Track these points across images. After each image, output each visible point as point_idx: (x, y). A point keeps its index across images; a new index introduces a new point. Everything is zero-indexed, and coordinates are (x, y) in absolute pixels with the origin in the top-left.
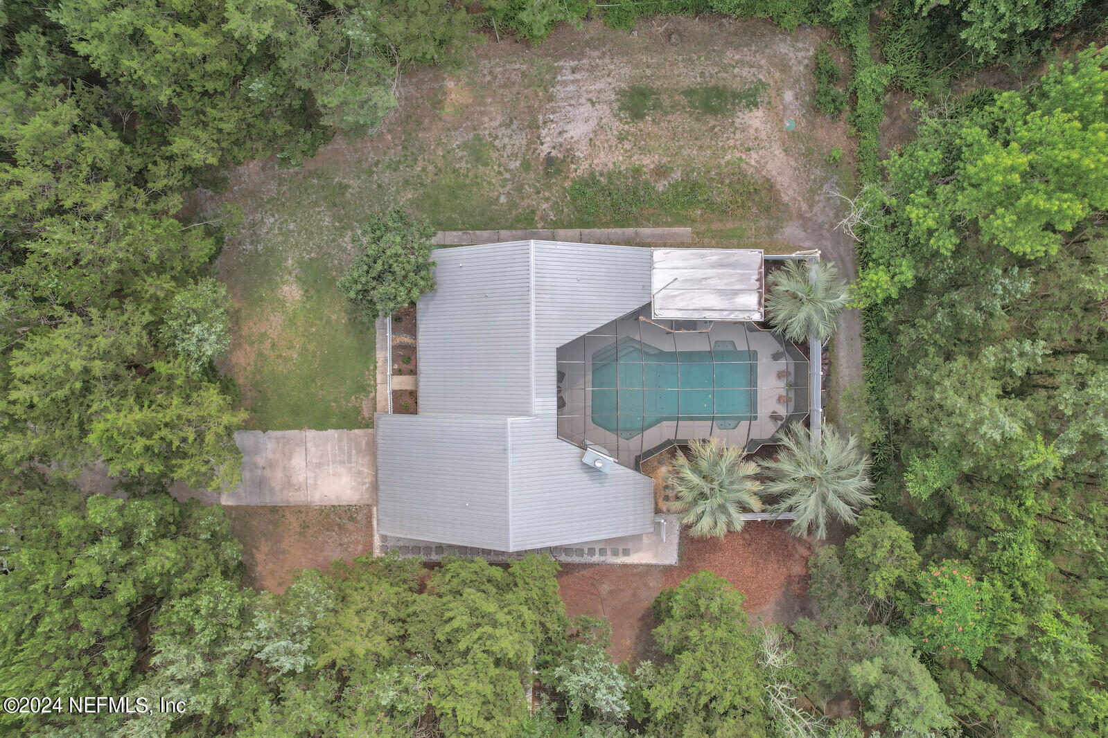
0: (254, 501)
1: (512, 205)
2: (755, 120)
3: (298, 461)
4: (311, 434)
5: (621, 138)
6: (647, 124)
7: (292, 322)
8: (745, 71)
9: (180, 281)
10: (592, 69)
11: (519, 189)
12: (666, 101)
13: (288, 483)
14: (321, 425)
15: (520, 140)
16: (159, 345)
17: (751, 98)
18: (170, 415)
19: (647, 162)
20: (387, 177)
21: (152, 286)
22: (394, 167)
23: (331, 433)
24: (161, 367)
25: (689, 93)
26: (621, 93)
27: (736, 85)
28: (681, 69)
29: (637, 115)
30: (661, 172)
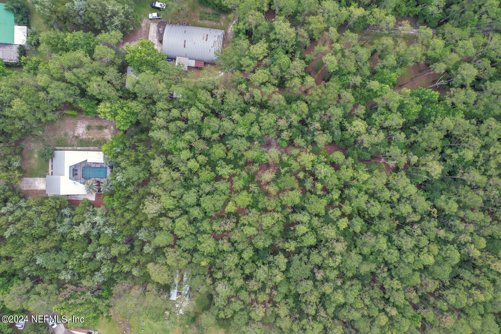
0: (29, 189)
1: (71, 143)
2: (106, 131)
3: (36, 183)
4: (39, 178)
5: (86, 133)
6: (90, 131)
7: (36, 160)
8: (105, 123)
9: (13, 156)
10: (82, 122)
11: (72, 140)
12: (93, 128)
13: (35, 186)
14: (40, 177)
15: (72, 133)
16: (10, 165)
17: (106, 127)
18: (10, 174)
19: (90, 137)
20: (51, 138)
21: (9, 157)
22: (52, 136)
23: (42, 178)
24: (9, 168)
25: (97, 126)
26: (86, 126)
27: (104, 125)
28: (96, 123)
29: (89, 130)
30: (93, 139)
